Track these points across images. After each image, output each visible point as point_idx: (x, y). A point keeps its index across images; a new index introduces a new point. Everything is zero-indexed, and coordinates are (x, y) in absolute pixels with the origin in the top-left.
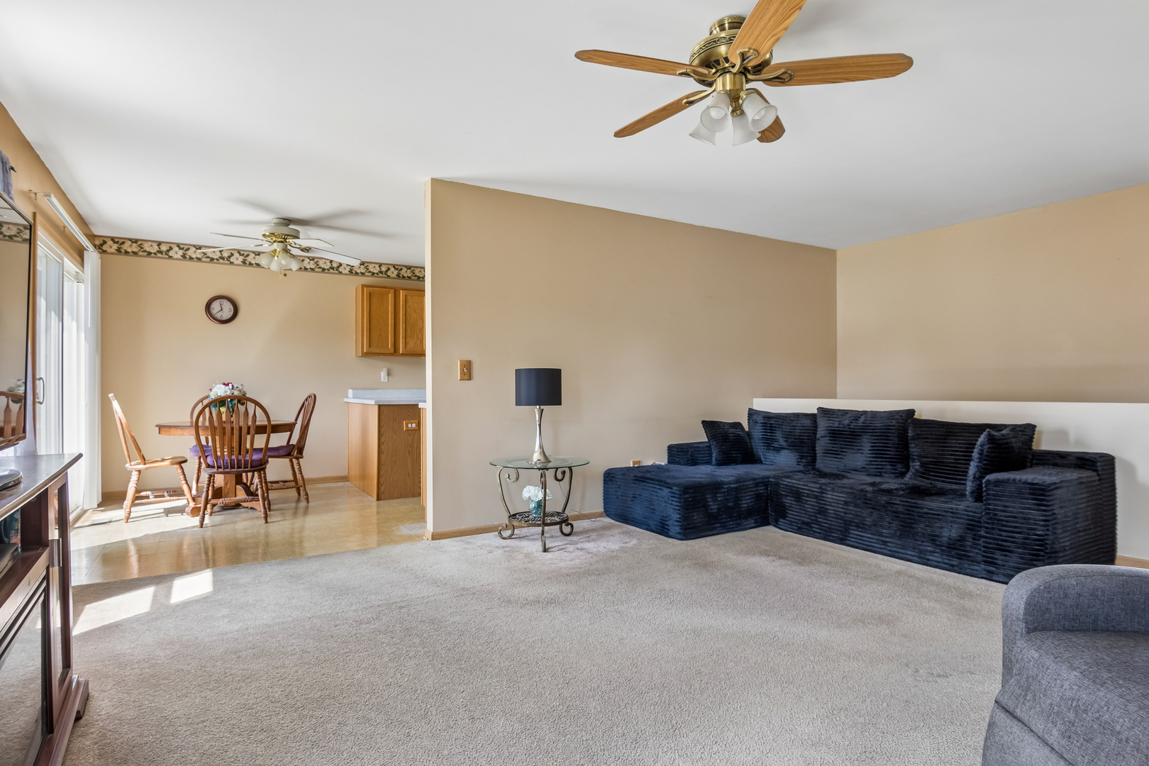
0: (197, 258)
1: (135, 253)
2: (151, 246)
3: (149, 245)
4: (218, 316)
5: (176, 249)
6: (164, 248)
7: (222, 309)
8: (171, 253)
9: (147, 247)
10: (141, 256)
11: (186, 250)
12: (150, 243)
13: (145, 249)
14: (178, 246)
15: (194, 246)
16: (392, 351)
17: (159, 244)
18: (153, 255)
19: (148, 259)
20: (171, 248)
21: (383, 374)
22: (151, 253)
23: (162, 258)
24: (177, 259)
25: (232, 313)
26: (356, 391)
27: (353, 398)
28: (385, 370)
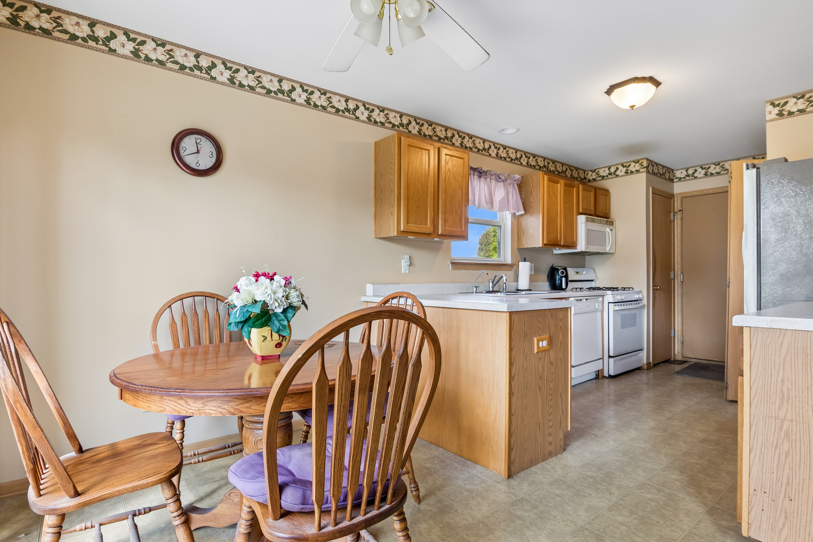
0: (157, 60)
1: (46, 32)
2: (78, 24)
3: (74, 22)
4: (191, 160)
5: (122, 38)
6: (101, 32)
7: (198, 152)
8: (113, 44)
9: (69, 24)
10: (58, 39)
11: (139, 44)
12: (76, 19)
13: (65, 27)
14: (126, 33)
15: (154, 40)
16: (431, 230)
17: (93, 24)
18: (80, 41)
19: (70, 47)
20: (113, 36)
21: (404, 263)
22: (77, 38)
23: (97, 50)
24: (124, 57)
25: (214, 160)
26: (376, 286)
27: (374, 296)
28: (407, 257)
